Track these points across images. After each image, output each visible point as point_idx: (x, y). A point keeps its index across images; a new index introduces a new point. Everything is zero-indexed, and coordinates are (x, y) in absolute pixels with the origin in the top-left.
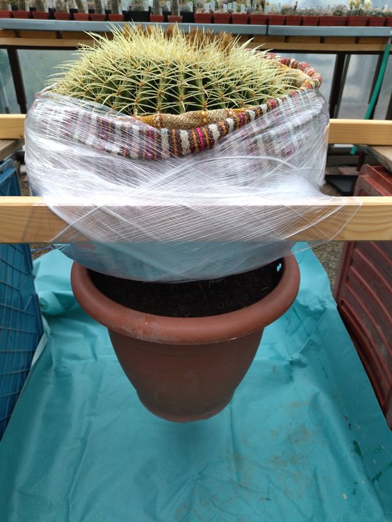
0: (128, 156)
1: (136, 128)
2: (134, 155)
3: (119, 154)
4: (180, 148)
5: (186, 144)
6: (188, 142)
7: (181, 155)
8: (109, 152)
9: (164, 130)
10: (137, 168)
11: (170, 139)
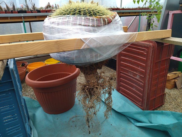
0: (94, 26)
1: (95, 19)
2: (95, 25)
3: (92, 26)
4: (105, 23)
5: (107, 22)
6: (107, 21)
7: (105, 24)
8: (89, 26)
9: (102, 19)
10: (96, 29)
11: (103, 21)
